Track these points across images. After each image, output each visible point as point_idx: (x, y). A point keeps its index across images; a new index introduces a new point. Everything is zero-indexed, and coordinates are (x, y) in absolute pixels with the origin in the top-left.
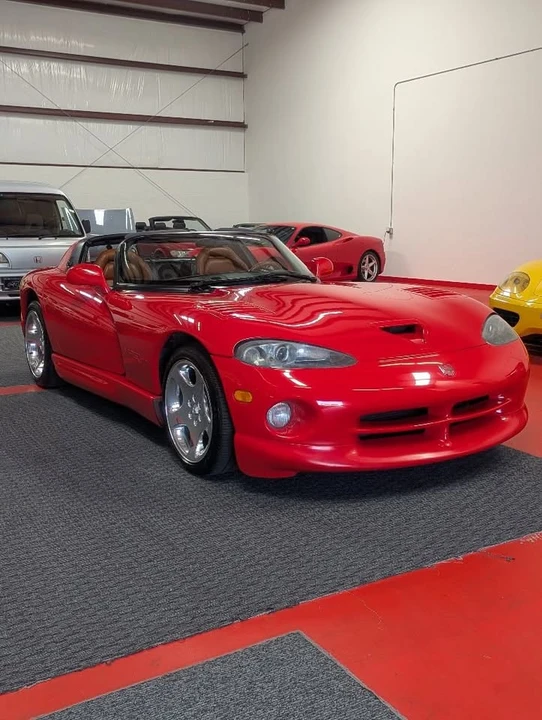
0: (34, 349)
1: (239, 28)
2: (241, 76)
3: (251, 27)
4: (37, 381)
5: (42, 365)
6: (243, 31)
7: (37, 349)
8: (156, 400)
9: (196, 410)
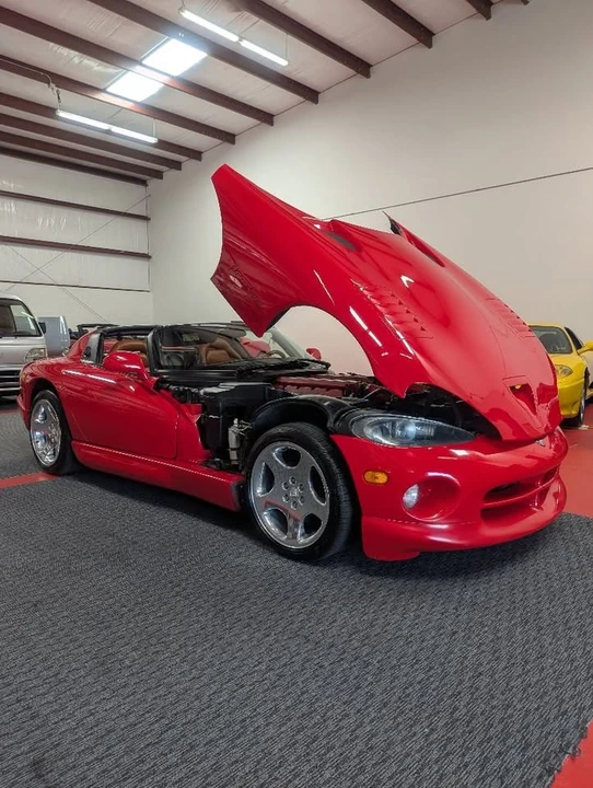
1: (143, 183)
2: (146, 218)
3: (153, 183)
4: (49, 469)
6: (146, 185)
8: (233, 484)
9: (296, 492)
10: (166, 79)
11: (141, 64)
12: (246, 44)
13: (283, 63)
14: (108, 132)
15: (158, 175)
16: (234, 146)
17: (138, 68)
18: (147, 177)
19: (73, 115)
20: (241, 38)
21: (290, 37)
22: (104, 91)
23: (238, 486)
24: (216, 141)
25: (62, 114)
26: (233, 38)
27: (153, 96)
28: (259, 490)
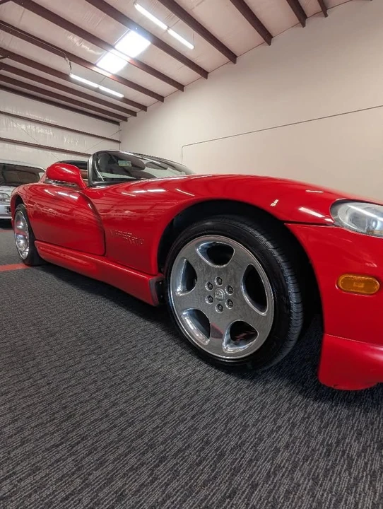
0: (22, 239)
1: (118, 123)
2: (119, 142)
3: (123, 123)
4: (24, 261)
5: (28, 250)
6: (119, 125)
7: (24, 239)
8: (152, 280)
9: (222, 293)
10: (129, 59)
11: (115, 49)
12: (171, 32)
13: (191, 47)
14: (97, 90)
15: (125, 119)
16: (163, 104)
17: (113, 51)
18: (120, 120)
19: (78, 77)
20: (169, 28)
21: (195, 33)
22: (95, 65)
23: (157, 283)
24: (155, 100)
25: (73, 76)
26: (164, 27)
27: (122, 71)
28: (179, 289)
